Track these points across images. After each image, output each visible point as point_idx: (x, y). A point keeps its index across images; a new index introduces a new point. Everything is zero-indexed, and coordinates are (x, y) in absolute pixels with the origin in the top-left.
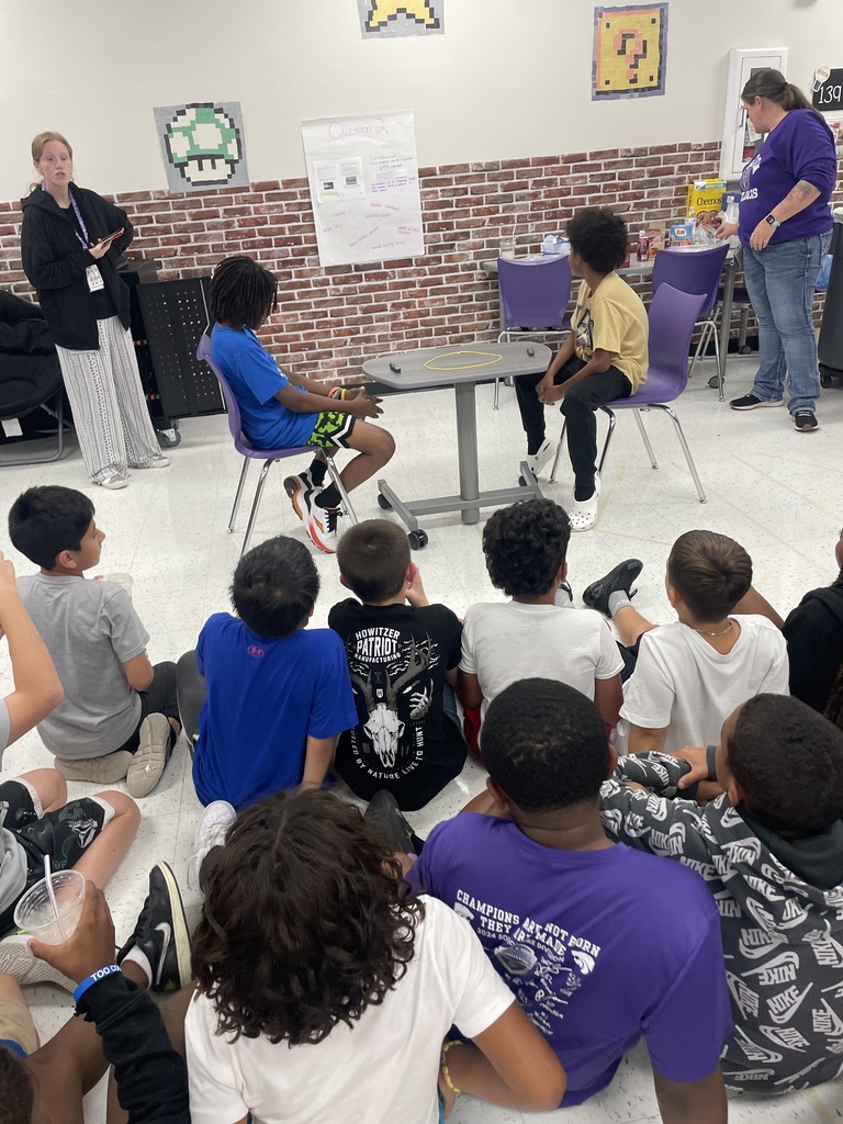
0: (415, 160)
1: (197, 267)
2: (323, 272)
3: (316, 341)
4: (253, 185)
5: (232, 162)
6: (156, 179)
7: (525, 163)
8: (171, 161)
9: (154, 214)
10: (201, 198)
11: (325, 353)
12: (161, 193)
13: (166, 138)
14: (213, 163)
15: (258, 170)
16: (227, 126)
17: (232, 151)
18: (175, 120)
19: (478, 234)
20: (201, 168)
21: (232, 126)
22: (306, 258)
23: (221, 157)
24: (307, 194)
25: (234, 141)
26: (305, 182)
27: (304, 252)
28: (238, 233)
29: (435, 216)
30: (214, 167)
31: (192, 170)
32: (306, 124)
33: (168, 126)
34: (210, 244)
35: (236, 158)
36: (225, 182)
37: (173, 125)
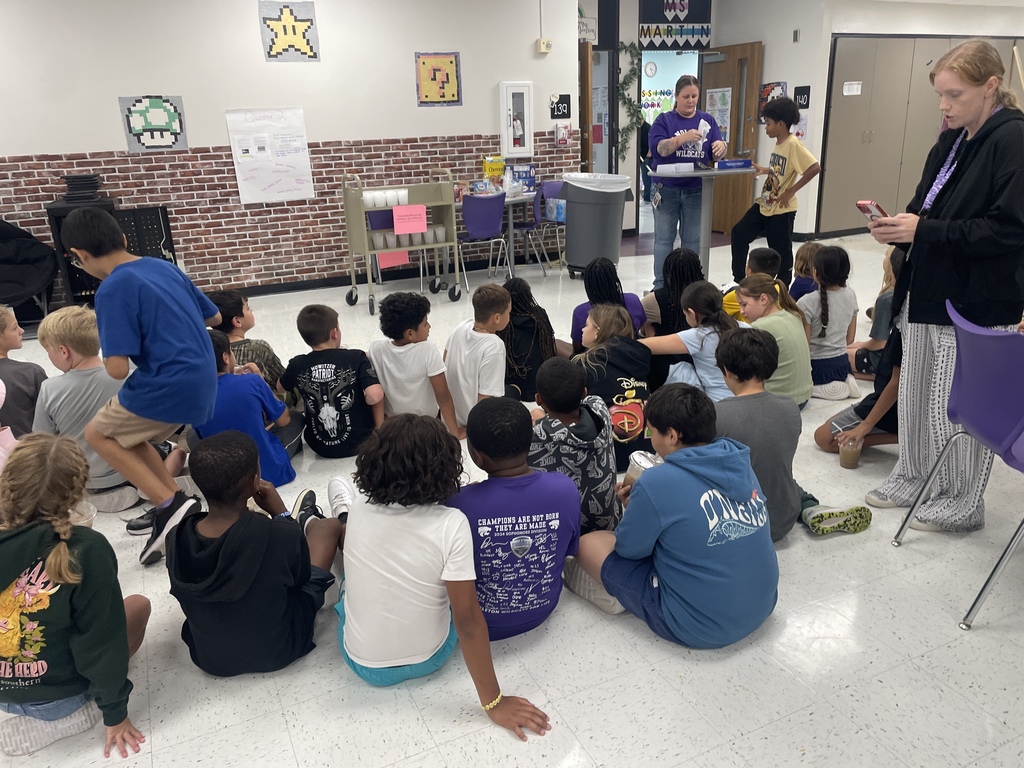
0: (305, 137)
1: (149, 203)
2: (243, 207)
3: (239, 254)
4: (191, 149)
5: (175, 134)
6: (120, 143)
7: (379, 142)
8: (130, 132)
9: (117, 167)
10: (153, 157)
11: (245, 263)
12: (123, 152)
13: (127, 117)
14: (162, 134)
15: (195, 139)
16: (172, 110)
17: (176, 126)
18: (134, 105)
20: (152, 137)
21: (176, 111)
22: (230, 198)
23: (168, 130)
24: (230, 156)
25: (177, 120)
26: (229, 148)
27: (229, 194)
28: (179, 180)
29: (321, 174)
30: (162, 136)
31: (146, 138)
32: (228, 112)
33: (129, 109)
34: (159, 187)
35: (179, 131)
36: (170, 147)
37: (133, 109)
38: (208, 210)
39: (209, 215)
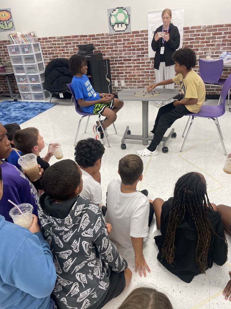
0: (183, 24)
1: (114, 56)
2: (149, 59)
3: (145, 80)
4: (132, 32)
5: (127, 25)
6: (106, 30)
7: (222, 26)
8: (110, 25)
9: (105, 40)
10: (117, 36)
11: (147, 84)
12: (107, 34)
13: (110, 17)
14: (122, 25)
15: (134, 28)
16: (127, 14)
17: (127, 21)
18: (113, 12)
19: (202, 49)
20: (118, 27)
21: (128, 14)
22: (145, 55)
23: (124, 23)
24: (147, 35)
25: (128, 18)
26: (147, 31)
27: (144, 53)
28: (126, 46)
29: (187, 43)
30: (122, 26)
31: (116, 28)
32: (149, 13)
33: (111, 14)
34: (119, 49)
35: (128, 24)
36: (124, 31)
37: (112, 14)
38: (135, 60)
39: (135, 62)
